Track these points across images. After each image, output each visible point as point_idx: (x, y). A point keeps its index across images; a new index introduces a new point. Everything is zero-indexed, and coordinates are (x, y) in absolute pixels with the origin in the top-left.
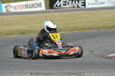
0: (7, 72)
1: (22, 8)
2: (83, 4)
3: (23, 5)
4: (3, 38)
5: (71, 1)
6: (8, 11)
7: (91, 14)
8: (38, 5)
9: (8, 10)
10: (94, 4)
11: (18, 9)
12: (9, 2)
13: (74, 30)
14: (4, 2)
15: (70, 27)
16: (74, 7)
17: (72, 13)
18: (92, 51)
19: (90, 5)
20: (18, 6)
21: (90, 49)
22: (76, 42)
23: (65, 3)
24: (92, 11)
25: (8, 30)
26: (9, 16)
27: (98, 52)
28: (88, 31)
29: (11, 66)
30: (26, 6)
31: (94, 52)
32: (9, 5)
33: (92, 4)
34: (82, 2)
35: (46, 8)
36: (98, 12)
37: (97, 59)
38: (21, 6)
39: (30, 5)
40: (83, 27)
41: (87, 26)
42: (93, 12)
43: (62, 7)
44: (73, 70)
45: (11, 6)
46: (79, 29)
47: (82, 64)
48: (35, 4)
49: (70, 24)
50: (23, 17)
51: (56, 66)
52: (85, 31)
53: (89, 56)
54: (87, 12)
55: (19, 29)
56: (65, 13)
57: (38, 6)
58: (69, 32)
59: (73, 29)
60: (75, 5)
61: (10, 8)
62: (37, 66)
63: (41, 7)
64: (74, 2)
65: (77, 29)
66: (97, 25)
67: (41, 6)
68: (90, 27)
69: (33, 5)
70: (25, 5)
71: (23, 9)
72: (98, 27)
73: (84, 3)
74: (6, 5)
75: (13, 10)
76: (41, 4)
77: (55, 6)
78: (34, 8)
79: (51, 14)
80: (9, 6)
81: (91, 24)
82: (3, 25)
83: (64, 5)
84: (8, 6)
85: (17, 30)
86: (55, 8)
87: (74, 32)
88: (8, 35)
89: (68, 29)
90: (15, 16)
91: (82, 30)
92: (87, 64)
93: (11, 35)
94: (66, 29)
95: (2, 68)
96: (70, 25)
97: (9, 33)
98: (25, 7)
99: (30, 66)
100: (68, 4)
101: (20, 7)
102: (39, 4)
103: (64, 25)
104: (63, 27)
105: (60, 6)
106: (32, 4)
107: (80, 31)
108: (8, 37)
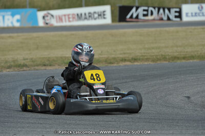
0: (39, 130)
1: (71, 19)
2: (177, 14)
3: (73, 14)
4: (37, 70)
5: (157, 9)
6: (47, 24)
7: (191, 32)
8: (99, 15)
9: (47, 22)
10: (196, 14)
11: (66, 21)
12: (50, 9)
13: (159, 60)
14: (41, 9)
15: (153, 55)
16: (162, 19)
17: (158, 29)
18: (189, 97)
19: (189, 16)
20: (65, 15)
21: (186, 93)
22: (161, 81)
23: (145, 13)
24: (193, 27)
25: (46, 56)
26: (48, 33)
27: (200, 99)
28: (184, 61)
29: (47, 120)
30: (79, 17)
31: (192, 98)
32: (49, 13)
33: (194, 14)
34: (176, 12)
35: (113, 21)
36: (203, 28)
37: (196, 110)
38: (71, 16)
39: (85, 14)
40: (176, 54)
41: (182, 53)
42: (195, 29)
43: (141, 19)
44: (154, 129)
45: (52, 16)
46: (167, 57)
47: (169, 120)
48: (95, 13)
49: (153, 48)
50: (73, 34)
51: (125, 122)
52: (179, 62)
53: (183, 105)
54: (184, 28)
55: (64, 56)
56: (145, 30)
57: (100, 17)
58: (151, 63)
59: (158, 57)
60: (163, 16)
61: (50, 18)
62: (93, 121)
63: (104, 18)
64: (161, 11)
65: (164, 58)
66: (199, 53)
67: (105, 16)
68: (188, 55)
69: (90, 15)
70: (78, 15)
71: (73, 21)
72: (203, 56)
73: (180, 12)
74: (45, 14)
75: (57, 22)
76: (105, 13)
77: (128, 16)
78: (92, 19)
79: (122, 31)
80: (50, 16)
81: (189, 50)
82: (37, 48)
83: (144, 15)
84: (47, 16)
85: (61, 58)
86: (128, 20)
87: (159, 62)
88: (45, 65)
89: (149, 57)
90: (59, 33)
91: (173, 60)
92: (179, 120)
93: (50, 65)
94: (146, 57)
95: (32, 123)
96: (153, 51)
97: (47, 63)
98: (76, 17)
99: (80, 121)
100: (152, 14)
101: (69, 18)
102: (101, 12)
103: (143, 51)
104: (141, 53)
105: (137, 17)
106: (89, 13)
107: (169, 62)
108: (46, 69)
